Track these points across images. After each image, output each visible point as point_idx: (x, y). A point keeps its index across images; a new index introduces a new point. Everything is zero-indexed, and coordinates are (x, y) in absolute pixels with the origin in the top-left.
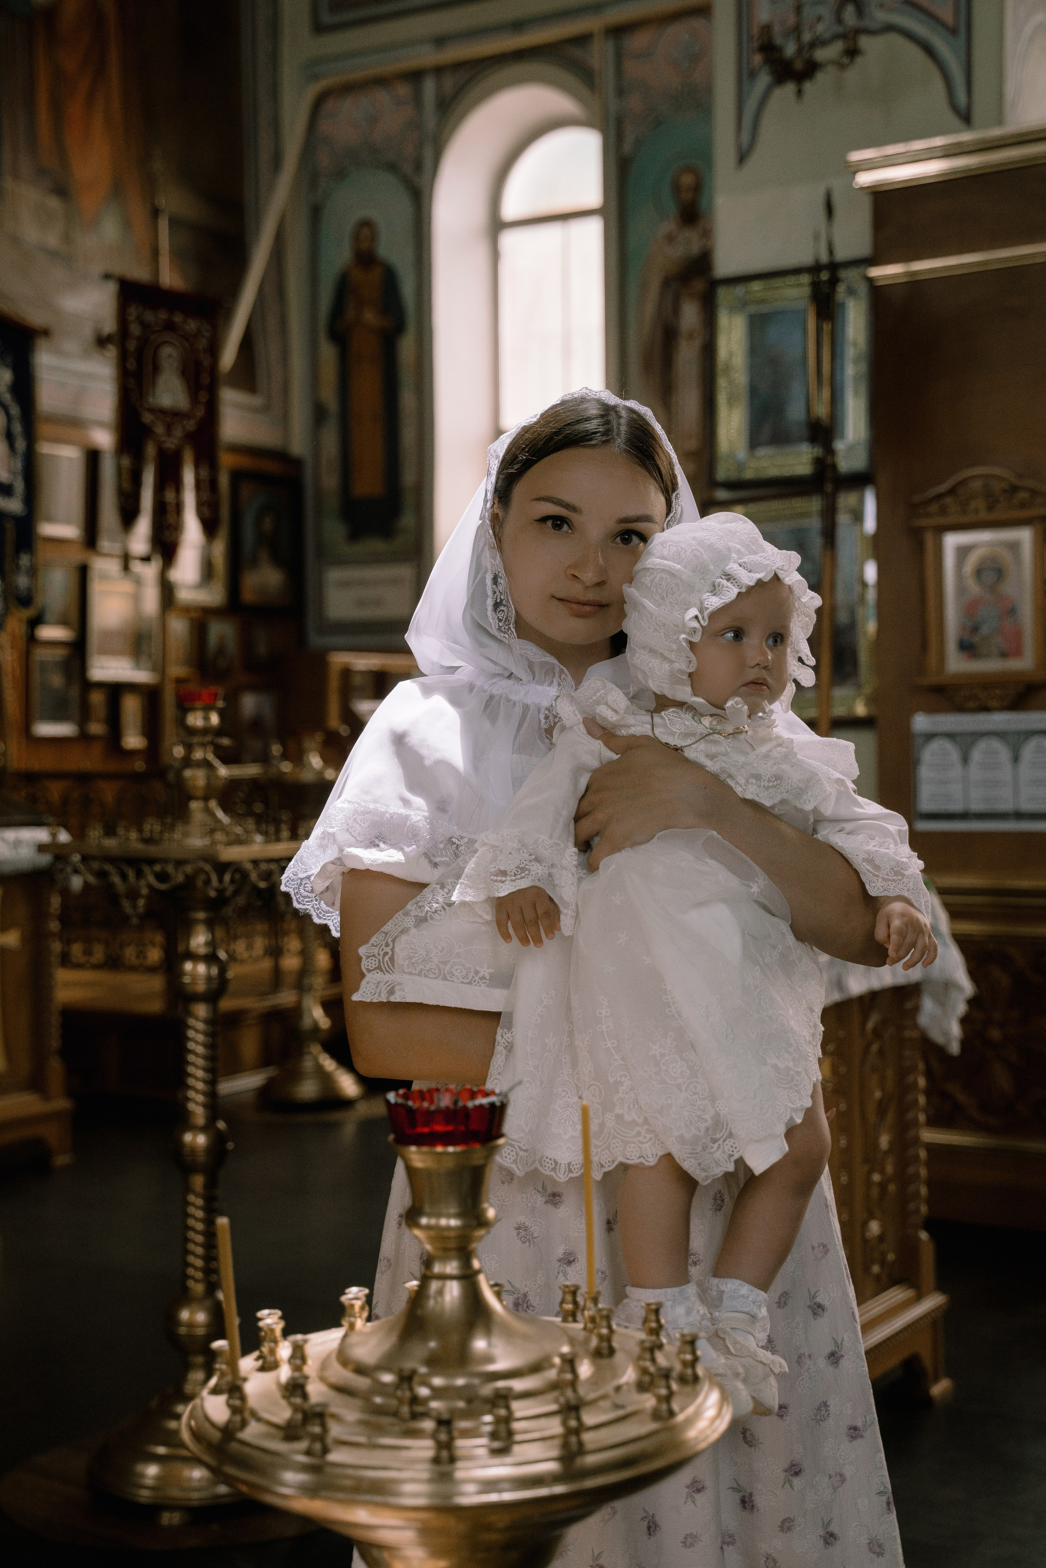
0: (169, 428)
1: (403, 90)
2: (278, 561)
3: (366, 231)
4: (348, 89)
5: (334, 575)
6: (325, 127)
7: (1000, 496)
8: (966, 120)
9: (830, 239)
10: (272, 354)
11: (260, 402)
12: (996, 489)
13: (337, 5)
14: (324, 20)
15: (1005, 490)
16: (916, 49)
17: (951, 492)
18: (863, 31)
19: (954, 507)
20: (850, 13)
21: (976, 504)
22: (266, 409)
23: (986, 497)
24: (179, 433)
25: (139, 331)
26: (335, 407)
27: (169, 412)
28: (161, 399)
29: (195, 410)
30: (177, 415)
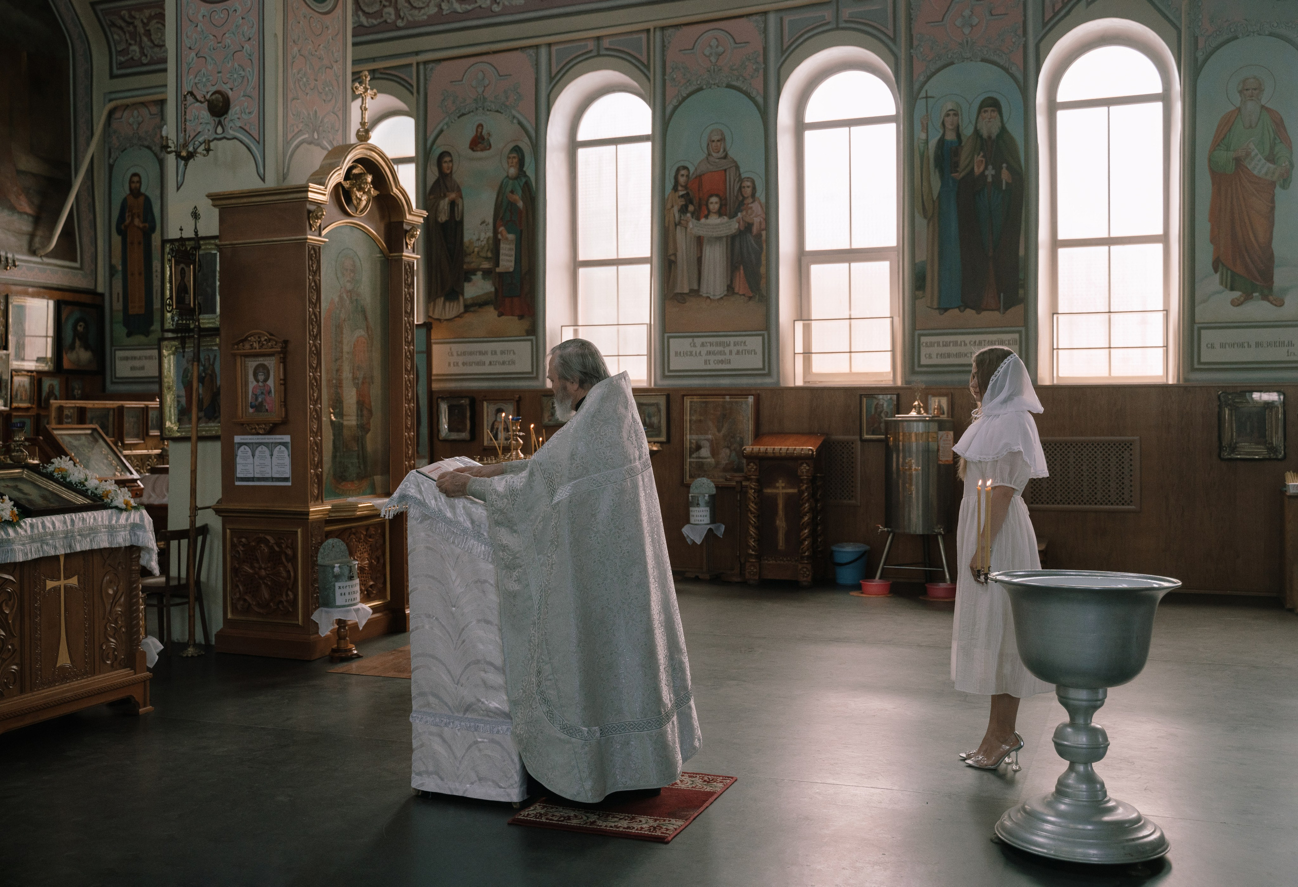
1: (154, 109)
2: (87, 347)
3: (136, 179)
4: (127, 106)
5: (119, 354)
6: (115, 125)
7: (264, 342)
8: (263, 180)
9: (196, 228)
10: (86, 240)
11: (77, 265)
12: (263, 339)
13: (121, 65)
14: (116, 72)
15: (266, 340)
16: (245, 147)
17: (246, 339)
18: (225, 138)
19: (247, 346)
20: (220, 130)
21: (256, 345)
22: (81, 269)
23: (259, 342)
26: (120, 268)
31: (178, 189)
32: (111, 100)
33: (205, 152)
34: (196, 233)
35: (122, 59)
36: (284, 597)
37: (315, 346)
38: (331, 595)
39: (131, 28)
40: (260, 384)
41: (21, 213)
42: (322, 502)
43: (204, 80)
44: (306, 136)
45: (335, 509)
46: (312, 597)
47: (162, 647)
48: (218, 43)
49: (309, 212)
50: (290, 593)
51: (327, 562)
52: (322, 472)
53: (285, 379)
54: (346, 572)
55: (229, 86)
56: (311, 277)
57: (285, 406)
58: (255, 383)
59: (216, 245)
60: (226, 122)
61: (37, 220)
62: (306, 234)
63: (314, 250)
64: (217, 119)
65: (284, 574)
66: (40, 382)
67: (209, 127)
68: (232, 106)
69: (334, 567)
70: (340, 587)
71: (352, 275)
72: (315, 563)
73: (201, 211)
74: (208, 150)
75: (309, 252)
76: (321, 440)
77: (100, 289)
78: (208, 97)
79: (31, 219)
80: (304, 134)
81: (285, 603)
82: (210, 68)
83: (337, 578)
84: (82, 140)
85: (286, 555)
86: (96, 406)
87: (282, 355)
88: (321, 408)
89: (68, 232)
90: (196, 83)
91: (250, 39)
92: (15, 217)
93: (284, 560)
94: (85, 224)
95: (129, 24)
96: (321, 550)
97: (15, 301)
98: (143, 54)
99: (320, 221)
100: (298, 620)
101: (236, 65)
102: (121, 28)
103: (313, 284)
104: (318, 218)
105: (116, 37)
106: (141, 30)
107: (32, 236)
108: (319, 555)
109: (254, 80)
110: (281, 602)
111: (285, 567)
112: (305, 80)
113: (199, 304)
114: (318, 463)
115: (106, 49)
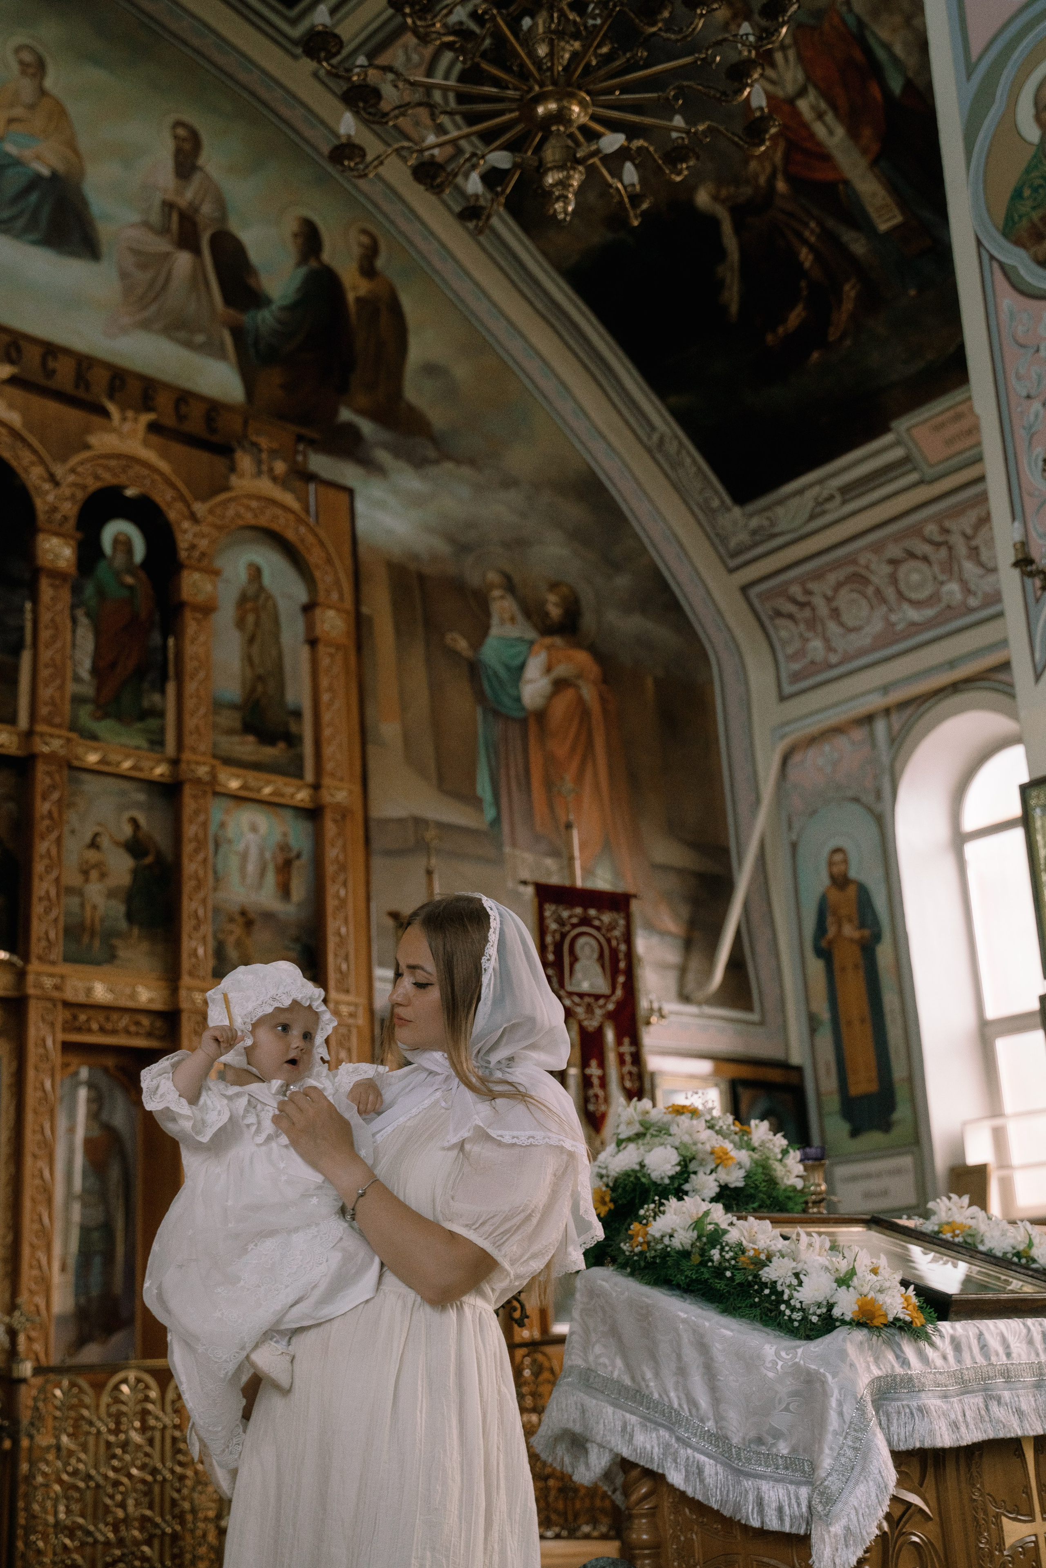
0: (589, 1009)
1: (858, 733)
3: (838, 857)
4: (811, 741)
5: (843, 1171)
6: (793, 776)
11: (756, 1019)
13: (796, 677)
14: (788, 689)
22: (762, 1027)
24: (599, 1012)
25: (553, 926)
27: (589, 995)
28: (579, 984)
29: (613, 992)
30: (597, 997)
32: (783, 737)
35: (796, 666)
39: (807, 613)
41: (663, 936)
61: (688, 945)
77: (797, 1062)
79: (678, 943)
92: (655, 940)
94: (762, 947)
95: (802, 605)
98: (830, 649)
105: (783, 634)
106: (823, 610)
107: (682, 970)
115: (768, 658)
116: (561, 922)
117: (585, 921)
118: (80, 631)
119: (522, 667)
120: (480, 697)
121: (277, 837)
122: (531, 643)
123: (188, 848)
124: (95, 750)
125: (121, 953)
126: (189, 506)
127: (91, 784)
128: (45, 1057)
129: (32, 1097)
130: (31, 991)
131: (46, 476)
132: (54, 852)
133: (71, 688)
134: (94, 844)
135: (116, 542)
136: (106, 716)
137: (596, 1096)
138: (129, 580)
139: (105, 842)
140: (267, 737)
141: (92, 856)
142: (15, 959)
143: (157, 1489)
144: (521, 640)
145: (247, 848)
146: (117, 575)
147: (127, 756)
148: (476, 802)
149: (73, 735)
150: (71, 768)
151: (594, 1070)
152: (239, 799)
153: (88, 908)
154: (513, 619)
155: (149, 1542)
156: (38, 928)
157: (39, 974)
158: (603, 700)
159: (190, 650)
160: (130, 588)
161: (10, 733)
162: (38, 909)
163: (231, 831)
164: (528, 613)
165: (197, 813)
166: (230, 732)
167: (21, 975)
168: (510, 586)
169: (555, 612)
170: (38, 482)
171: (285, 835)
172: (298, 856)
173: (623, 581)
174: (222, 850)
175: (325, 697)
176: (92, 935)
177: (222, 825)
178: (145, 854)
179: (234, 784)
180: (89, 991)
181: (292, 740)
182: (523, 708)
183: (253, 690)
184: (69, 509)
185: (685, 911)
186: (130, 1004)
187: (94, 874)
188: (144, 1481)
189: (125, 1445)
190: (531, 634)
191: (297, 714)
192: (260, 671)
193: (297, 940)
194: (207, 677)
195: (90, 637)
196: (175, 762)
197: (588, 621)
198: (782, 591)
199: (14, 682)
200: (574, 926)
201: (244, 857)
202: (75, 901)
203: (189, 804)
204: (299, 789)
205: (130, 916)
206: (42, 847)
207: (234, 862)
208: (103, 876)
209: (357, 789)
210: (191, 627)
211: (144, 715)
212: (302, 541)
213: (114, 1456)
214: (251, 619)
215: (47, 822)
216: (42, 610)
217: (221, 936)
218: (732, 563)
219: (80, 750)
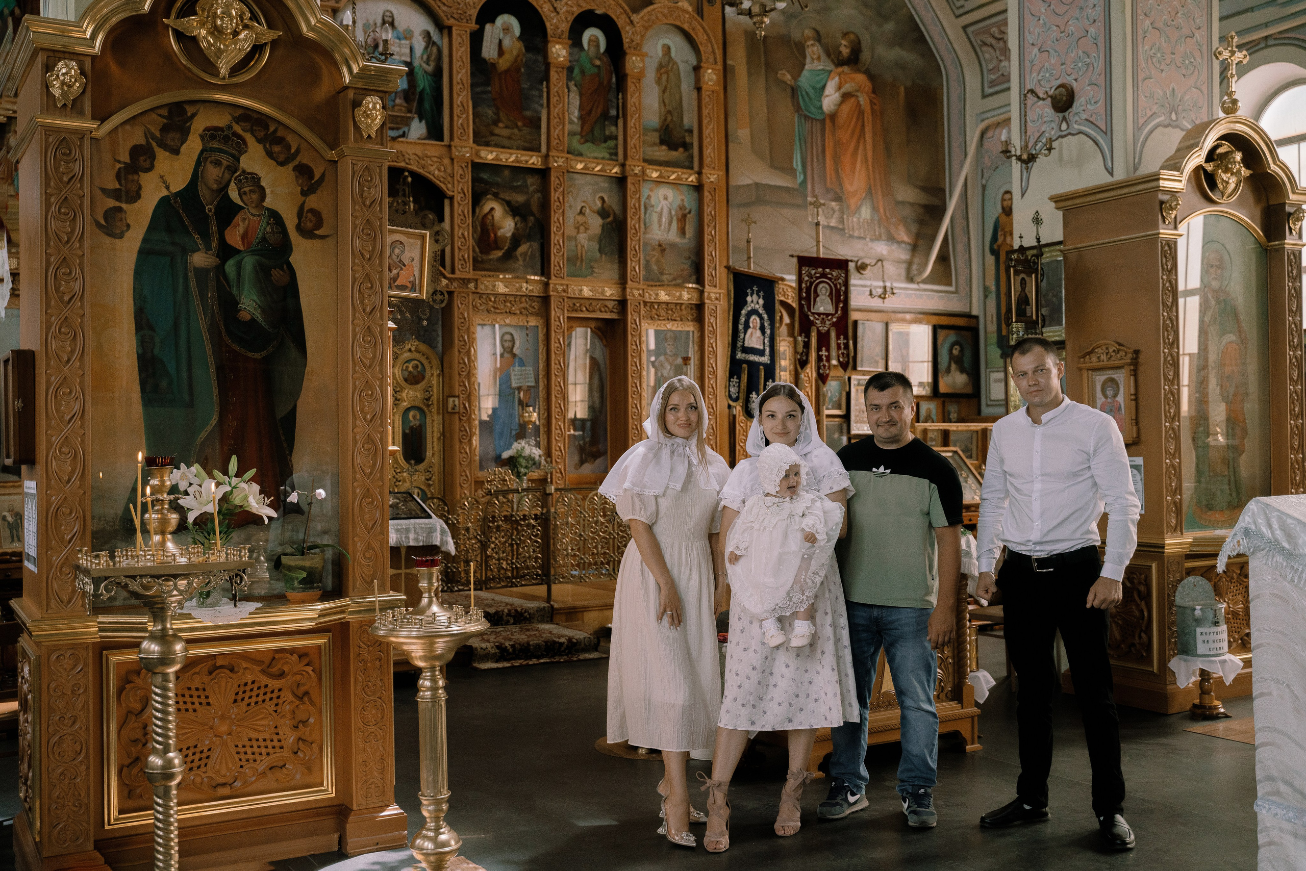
0: (823, 321)
2: (962, 370)
3: (1007, 196)
4: (998, 124)
5: (991, 377)
6: (987, 144)
7: (1113, 354)
8: (1112, 174)
9: (1038, 234)
10: (961, 263)
11: (952, 289)
12: (1111, 350)
13: (992, 84)
14: (988, 91)
15: (1114, 351)
16: (1090, 141)
17: (1092, 351)
18: (1070, 134)
19: (1094, 358)
20: (1064, 126)
21: (1103, 357)
22: (956, 292)
23: (1107, 354)
24: (828, 323)
25: (806, 278)
26: (993, 288)
27: (823, 314)
28: (818, 309)
29: (836, 312)
30: (827, 315)
31: (1023, 195)
32: (983, 120)
33: (1047, 152)
34: (1038, 240)
35: (993, 77)
36: (1137, 638)
37: (1172, 355)
38: (1192, 642)
39: (1001, 44)
40: (1109, 400)
41: (899, 243)
42: (1182, 534)
43: (1047, 75)
44: (1162, 118)
45: (1197, 542)
46: (1170, 642)
47: (994, 683)
48: (1062, 32)
49: (1162, 203)
50: (1143, 635)
51: (1186, 603)
52: (1181, 500)
53: (1136, 394)
54: (1210, 615)
55: (1073, 77)
56: (1165, 277)
57: (1137, 424)
58: (1103, 399)
59: (1061, 251)
60: (1071, 118)
61: (914, 248)
62: (1158, 229)
63: (1169, 245)
64: (1061, 115)
65: (1137, 613)
66: (918, 405)
67: (1053, 125)
68: (1076, 98)
69: (1195, 609)
70: (1202, 634)
71: (1219, 271)
72: (1172, 604)
73: (1043, 216)
74: (1050, 149)
75: (1162, 248)
76: (1180, 463)
77: (975, 312)
78: (1051, 92)
79: (909, 247)
80: (1160, 116)
81: (1138, 646)
82: (1053, 61)
83: (1198, 622)
84: (955, 164)
85: (1139, 592)
86: (960, 428)
87: (1132, 368)
88: (1179, 426)
89: (943, 258)
90: (1039, 81)
91: (1095, 21)
92: (895, 246)
93: (1137, 598)
94: (960, 247)
95: (997, 40)
96: (1180, 588)
97: (894, 328)
99: (1175, 212)
100: (1153, 667)
101: (1080, 53)
102: (992, 46)
103: (1168, 285)
104: (1172, 209)
105: (987, 56)
107: (910, 264)
108: (1177, 594)
109: (1100, 66)
110: (1133, 645)
111: (1138, 605)
112: (1159, 55)
113: (1042, 315)
114: (1176, 489)
115: (978, 69)
116: (810, 276)
117: (824, 275)
118: (572, 95)
119: (824, 87)
120: (798, 109)
121: (678, 202)
122: (830, 72)
123: (630, 213)
124: (581, 162)
125: (596, 270)
126: (629, 18)
127: (580, 180)
128: (560, 326)
129: (554, 346)
130: (552, 293)
131: (552, 9)
132: (561, 219)
133: (568, 127)
134: (581, 213)
135: (590, 41)
136: (587, 141)
137: (824, 366)
138: (598, 62)
139: (588, 211)
140: (673, 147)
141: (581, 219)
142: (543, 279)
143: (611, 541)
144: (823, 70)
145: (662, 209)
146: (591, 60)
147: (598, 164)
148: (791, 172)
149: (569, 156)
150: (568, 171)
151: (824, 353)
152: (658, 182)
153: (579, 247)
154: (819, 58)
155: (608, 563)
156: (555, 259)
157: (555, 284)
158: (872, 103)
159: (632, 100)
160: (598, 67)
161: (537, 156)
162: (553, 250)
163: (653, 201)
164: (828, 55)
165: (635, 193)
166: (654, 145)
167: (546, 285)
168: (818, 37)
169: (845, 51)
170: (548, 13)
171: (683, 200)
172: (690, 212)
173: (889, 26)
174: (648, 212)
175: (705, 122)
176: (582, 261)
177: (649, 197)
178: (608, 216)
179: (655, 175)
180: (581, 290)
181: (686, 146)
182: (823, 113)
183: (666, 120)
184: (565, 27)
185: (914, 228)
186: (601, 297)
187: (582, 228)
188: (604, 538)
189: (596, 522)
190: (830, 67)
191: (690, 131)
192: (670, 108)
193: (689, 258)
194: (639, 117)
195: (578, 97)
196: (623, 166)
197: (866, 56)
198: (986, 31)
199: (539, 127)
200: (817, 278)
201: (661, 214)
202: (573, 243)
203: (630, 186)
204: (691, 175)
205: (600, 251)
206: (554, 217)
207: (655, 218)
208: (586, 229)
209: (722, 173)
210: (631, 87)
211: (606, 139)
212: (694, 29)
213: (592, 527)
214: (664, 77)
215: (558, 204)
216: (552, 86)
217: (648, 258)
218: (958, 12)
219: (573, 163)
